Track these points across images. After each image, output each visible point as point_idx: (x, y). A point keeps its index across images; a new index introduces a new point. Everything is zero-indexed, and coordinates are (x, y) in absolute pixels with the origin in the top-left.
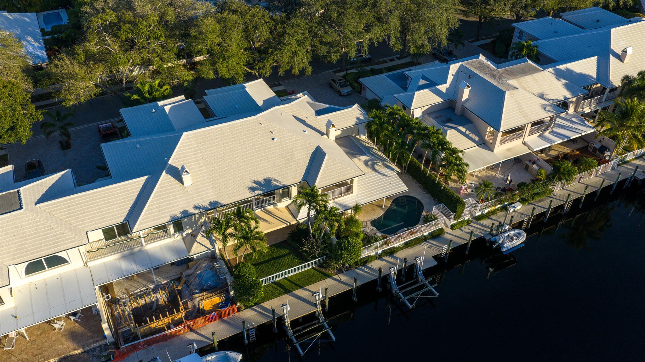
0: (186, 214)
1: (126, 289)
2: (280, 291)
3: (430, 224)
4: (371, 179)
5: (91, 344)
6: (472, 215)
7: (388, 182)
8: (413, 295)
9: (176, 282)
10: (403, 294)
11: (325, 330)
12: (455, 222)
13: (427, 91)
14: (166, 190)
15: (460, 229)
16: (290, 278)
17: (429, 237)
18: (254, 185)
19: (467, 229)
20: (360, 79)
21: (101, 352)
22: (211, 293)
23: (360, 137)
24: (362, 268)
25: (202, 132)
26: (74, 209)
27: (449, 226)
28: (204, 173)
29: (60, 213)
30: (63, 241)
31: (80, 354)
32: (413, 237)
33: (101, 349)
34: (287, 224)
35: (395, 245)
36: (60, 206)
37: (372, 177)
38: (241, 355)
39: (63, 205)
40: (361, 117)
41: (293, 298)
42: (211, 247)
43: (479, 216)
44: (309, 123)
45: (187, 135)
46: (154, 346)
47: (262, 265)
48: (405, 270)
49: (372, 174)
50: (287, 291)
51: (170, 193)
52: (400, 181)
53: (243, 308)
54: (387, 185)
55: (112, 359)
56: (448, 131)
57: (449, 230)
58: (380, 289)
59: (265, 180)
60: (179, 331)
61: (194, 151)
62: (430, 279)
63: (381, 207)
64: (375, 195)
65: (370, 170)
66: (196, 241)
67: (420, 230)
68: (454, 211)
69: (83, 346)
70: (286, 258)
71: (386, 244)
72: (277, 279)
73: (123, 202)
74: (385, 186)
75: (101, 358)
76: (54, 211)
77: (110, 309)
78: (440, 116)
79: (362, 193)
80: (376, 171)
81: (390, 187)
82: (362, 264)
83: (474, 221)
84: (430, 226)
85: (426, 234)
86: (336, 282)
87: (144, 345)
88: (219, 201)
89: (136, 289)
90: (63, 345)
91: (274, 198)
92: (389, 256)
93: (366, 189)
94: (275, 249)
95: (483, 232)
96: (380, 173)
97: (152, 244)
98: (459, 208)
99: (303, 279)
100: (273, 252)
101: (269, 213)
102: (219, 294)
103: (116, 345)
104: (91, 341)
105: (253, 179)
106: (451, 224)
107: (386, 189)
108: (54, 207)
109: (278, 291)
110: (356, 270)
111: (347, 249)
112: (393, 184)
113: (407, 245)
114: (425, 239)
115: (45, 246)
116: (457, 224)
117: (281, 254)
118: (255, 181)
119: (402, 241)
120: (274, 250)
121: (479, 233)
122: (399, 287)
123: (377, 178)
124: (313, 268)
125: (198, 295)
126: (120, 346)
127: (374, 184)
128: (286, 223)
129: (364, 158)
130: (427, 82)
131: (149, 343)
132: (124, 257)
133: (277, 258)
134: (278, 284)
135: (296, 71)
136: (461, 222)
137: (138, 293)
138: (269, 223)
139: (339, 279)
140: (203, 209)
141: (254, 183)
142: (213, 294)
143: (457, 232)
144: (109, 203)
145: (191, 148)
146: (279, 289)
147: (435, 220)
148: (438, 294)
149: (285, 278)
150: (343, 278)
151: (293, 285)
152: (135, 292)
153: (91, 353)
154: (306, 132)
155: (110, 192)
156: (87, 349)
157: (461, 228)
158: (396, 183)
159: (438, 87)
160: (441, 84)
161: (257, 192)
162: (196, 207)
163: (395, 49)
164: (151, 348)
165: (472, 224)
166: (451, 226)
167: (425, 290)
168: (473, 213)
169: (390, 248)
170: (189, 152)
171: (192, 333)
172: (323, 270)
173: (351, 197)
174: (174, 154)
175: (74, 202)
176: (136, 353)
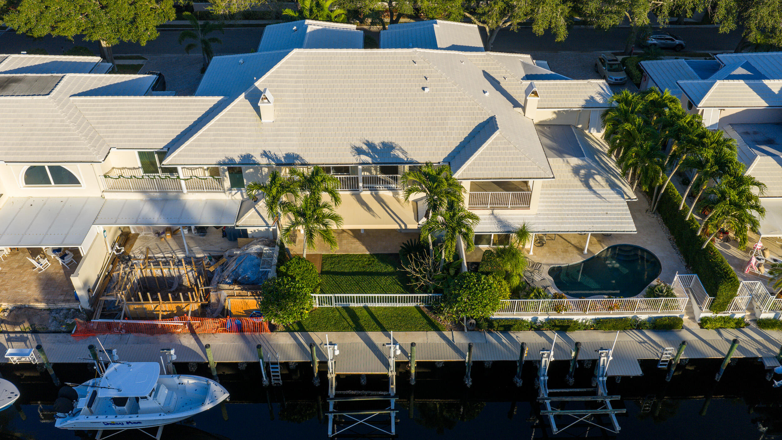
0: (247, 160)
1: (148, 248)
2: (348, 323)
3: (656, 302)
4: (575, 198)
5: (59, 301)
6: (753, 314)
7: (603, 210)
8: (570, 413)
9: (213, 260)
10: (552, 403)
11: (387, 410)
12: (710, 315)
13: (741, 84)
14: (234, 120)
15: (717, 330)
16: (373, 311)
17: (648, 325)
18: (365, 147)
19: (730, 334)
20: (642, 62)
21: (66, 317)
22: (246, 290)
23: (590, 132)
24: (500, 335)
25: (322, 54)
26: (111, 114)
27: (697, 319)
28: (297, 111)
29: (93, 114)
30: (74, 149)
31: (41, 309)
32: (613, 314)
33: (68, 313)
34: (400, 226)
35: (575, 318)
36: (98, 106)
37: (579, 194)
38: (227, 395)
39: (102, 106)
40: (599, 99)
41: (362, 341)
42: (270, 222)
43: (768, 320)
44: (504, 87)
45: (298, 54)
46: (132, 337)
47: (342, 277)
48: (575, 365)
49: (580, 190)
50: (359, 328)
51: (239, 125)
52: (626, 214)
53: (281, 328)
54: (599, 214)
55: (73, 332)
56: (759, 158)
57: (695, 327)
58: (519, 382)
59: (383, 143)
60: (176, 327)
61: (298, 77)
62: (618, 398)
63: (580, 250)
64: (570, 223)
65: (580, 184)
66: (255, 208)
67: (633, 306)
68: (713, 292)
69: (47, 301)
70: (383, 278)
71: (555, 310)
72: (353, 305)
73: (175, 123)
74: (595, 214)
75: (62, 325)
76: (87, 110)
77: (111, 266)
78: (755, 133)
79: (547, 214)
80: (590, 188)
81: (603, 219)
82: (502, 329)
83: (753, 325)
84: (654, 306)
85: (643, 317)
86: (443, 342)
87: (121, 329)
88: (301, 154)
89: (159, 251)
90: (29, 290)
91: (396, 179)
92: (557, 331)
93: (557, 210)
94: (376, 261)
95: (763, 350)
96: (595, 192)
97: (197, 194)
98: (723, 289)
99: (393, 318)
100: (371, 264)
101: (380, 200)
102: (258, 296)
103: (89, 315)
104: (62, 297)
105: (367, 138)
106: (703, 315)
107: (595, 219)
108: (90, 106)
109: (345, 323)
110: (488, 336)
111: (470, 289)
112: (611, 214)
113: (599, 325)
114: (638, 326)
115: (49, 149)
116: (715, 320)
117: (380, 270)
118: (368, 142)
119: (589, 314)
120: (374, 261)
121: (754, 351)
122: (551, 391)
123: (586, 198)
124: (417, 308)
125: (226, 286)
126: (93, 318)
127: (576, 206)
128: (400, 223)
129: (575, 161)
130: (750, 73)
131: (129, 329)
132: (153, 201)
133: (371, 274)
134: (351, 312)
135: (539, 29)
136: (724, 318)
137: (159, 258)
138: (374, 216)
139: (451, 338)
140: (273, 160)
141: (366, 144)
142: (249, 293)
143: (710, 335)
144: (158, 118)
145: (296, 73)
146: (349, 320)
147: (667, 296)
148: (618, 428)
149: (366, 308)
150: (459, 338)
151: (373, 322)
152: (156, 255)
153: (54, 314)
154: (487, 94)
155: (166, 105)
156: (52, 306)
157: (721, 330)
158: (618, 214)
159: (766, 82)
160: (774, 78)
161: (364, 158)
162: (265, 154)
163: (721, 31)
164: (128, 336)
165: (746, 330)
166: (702, 320)
167: (599, 411)
168: (757, 311)
169: (564, 319)
170: (290, 77)
171: (191, 336)
172: (432, 317)
173: (525, 215)
174: (268, 74)
175: (116, 105)
176: (106, 335)
